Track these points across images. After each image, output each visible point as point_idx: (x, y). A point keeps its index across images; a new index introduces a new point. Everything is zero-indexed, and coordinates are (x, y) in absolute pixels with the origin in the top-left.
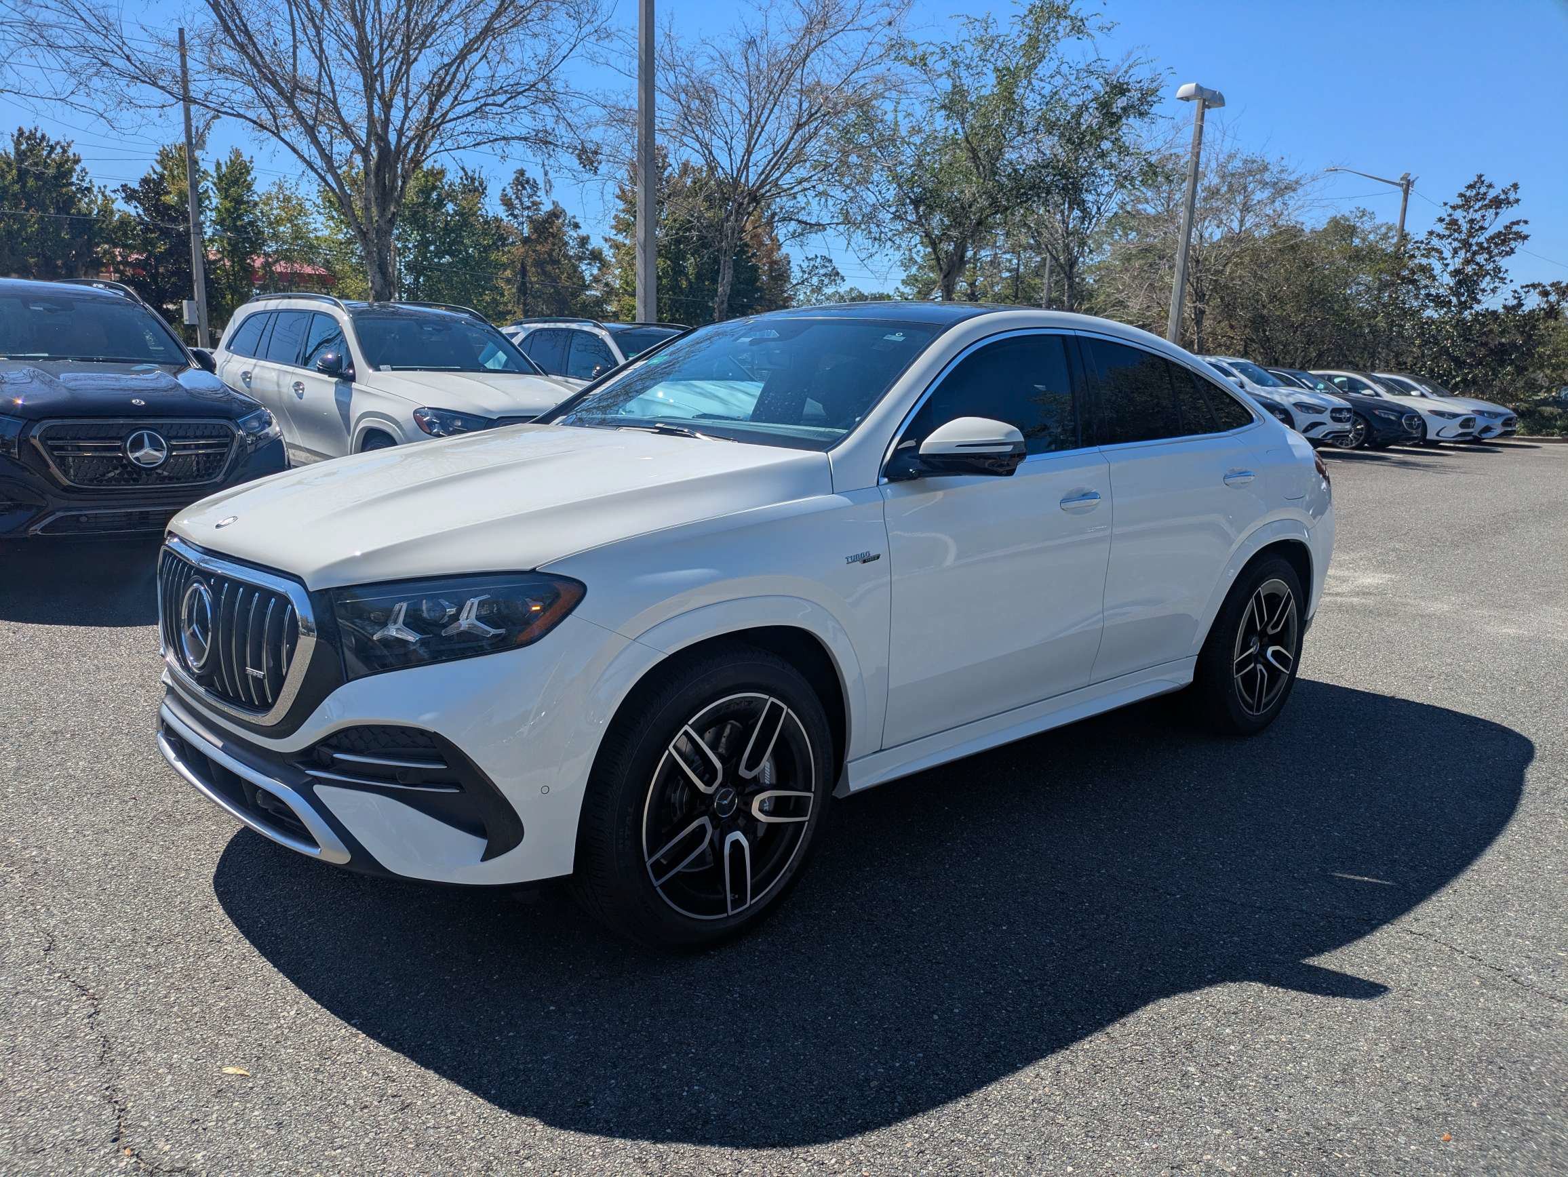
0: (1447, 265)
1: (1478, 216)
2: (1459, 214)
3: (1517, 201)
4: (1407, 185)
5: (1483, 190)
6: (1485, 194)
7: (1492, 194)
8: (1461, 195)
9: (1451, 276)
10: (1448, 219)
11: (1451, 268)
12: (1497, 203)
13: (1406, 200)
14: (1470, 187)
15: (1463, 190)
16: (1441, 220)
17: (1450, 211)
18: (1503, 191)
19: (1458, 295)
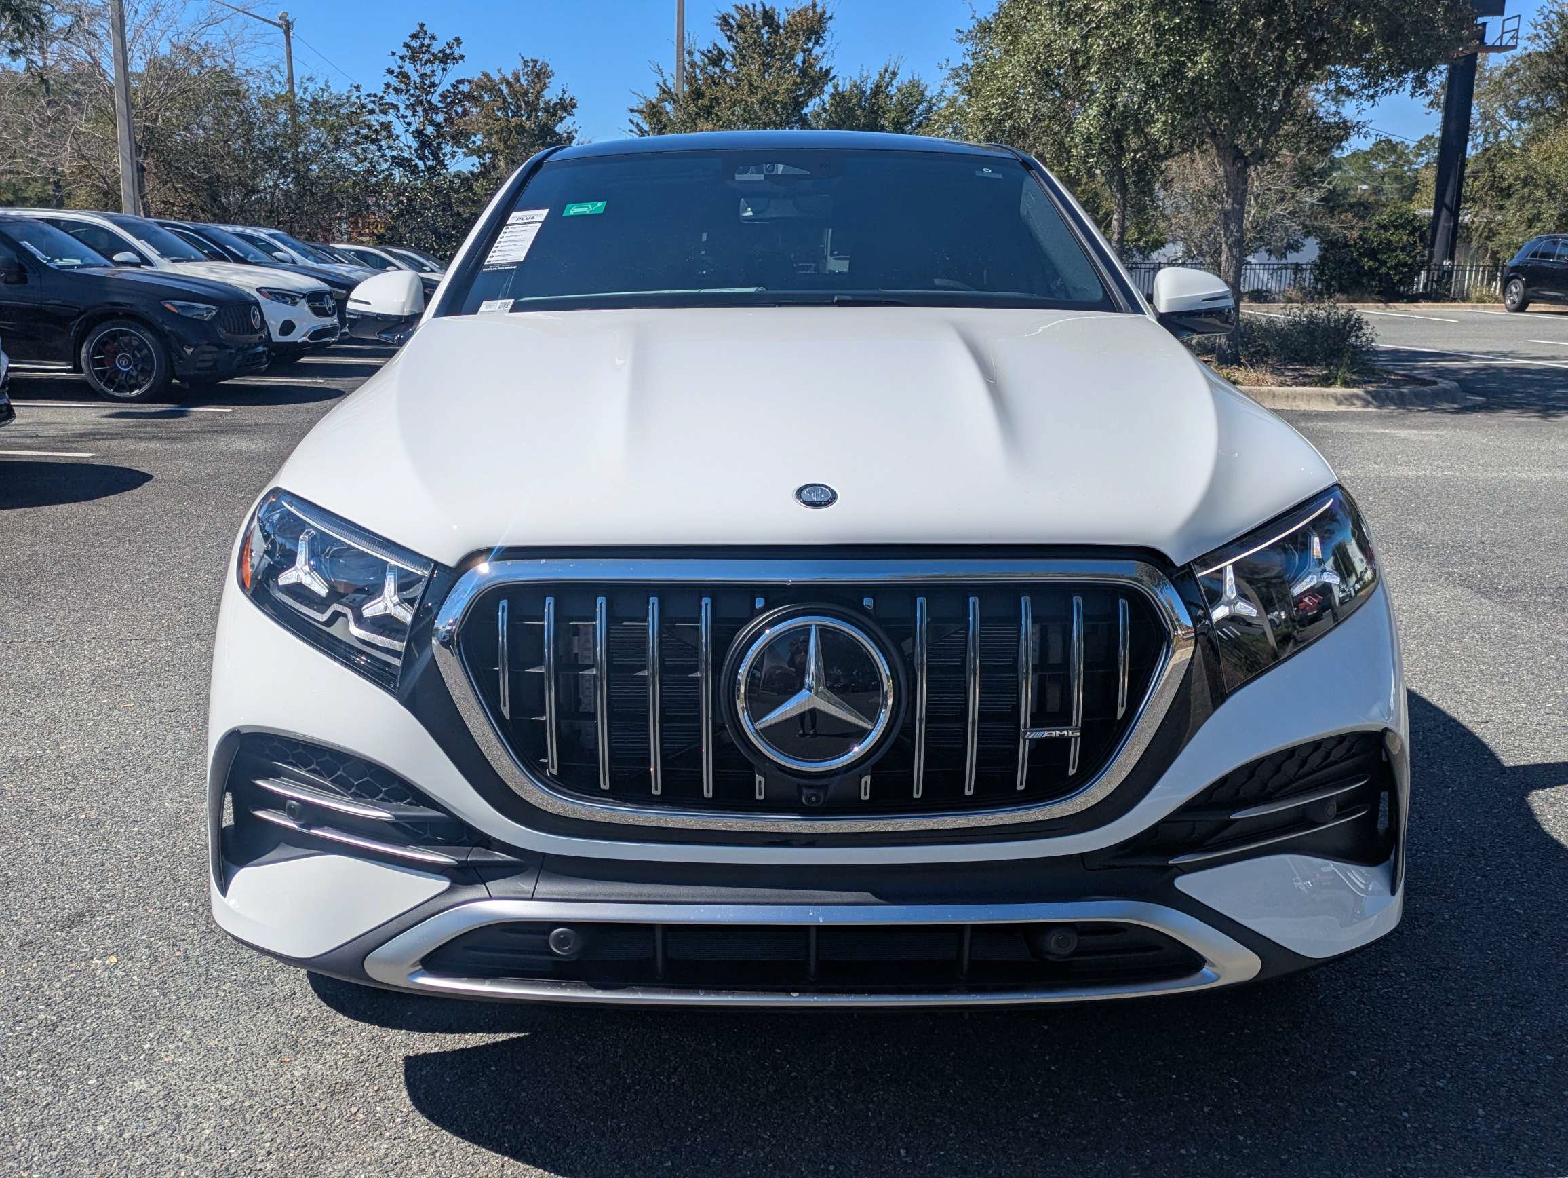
0: (409, 124)
1: (428, 71)
2: (409, 68)
3: (462, 57)
4: (287, 27)
5: (427, 42)
6: (429, 46)
7: (436, 48)
8: (407, 45)
9: (415, 137)
10: (397, 70)
11: (413, 128)
12: (445, 58)
13: (288, 43)
14: (414, 36)
15: (408, 40)
16: (390, 72)
17: (400, 62)
18: (448, 44)
19: (422, 158)
